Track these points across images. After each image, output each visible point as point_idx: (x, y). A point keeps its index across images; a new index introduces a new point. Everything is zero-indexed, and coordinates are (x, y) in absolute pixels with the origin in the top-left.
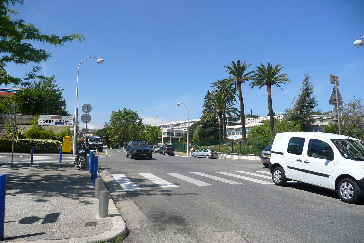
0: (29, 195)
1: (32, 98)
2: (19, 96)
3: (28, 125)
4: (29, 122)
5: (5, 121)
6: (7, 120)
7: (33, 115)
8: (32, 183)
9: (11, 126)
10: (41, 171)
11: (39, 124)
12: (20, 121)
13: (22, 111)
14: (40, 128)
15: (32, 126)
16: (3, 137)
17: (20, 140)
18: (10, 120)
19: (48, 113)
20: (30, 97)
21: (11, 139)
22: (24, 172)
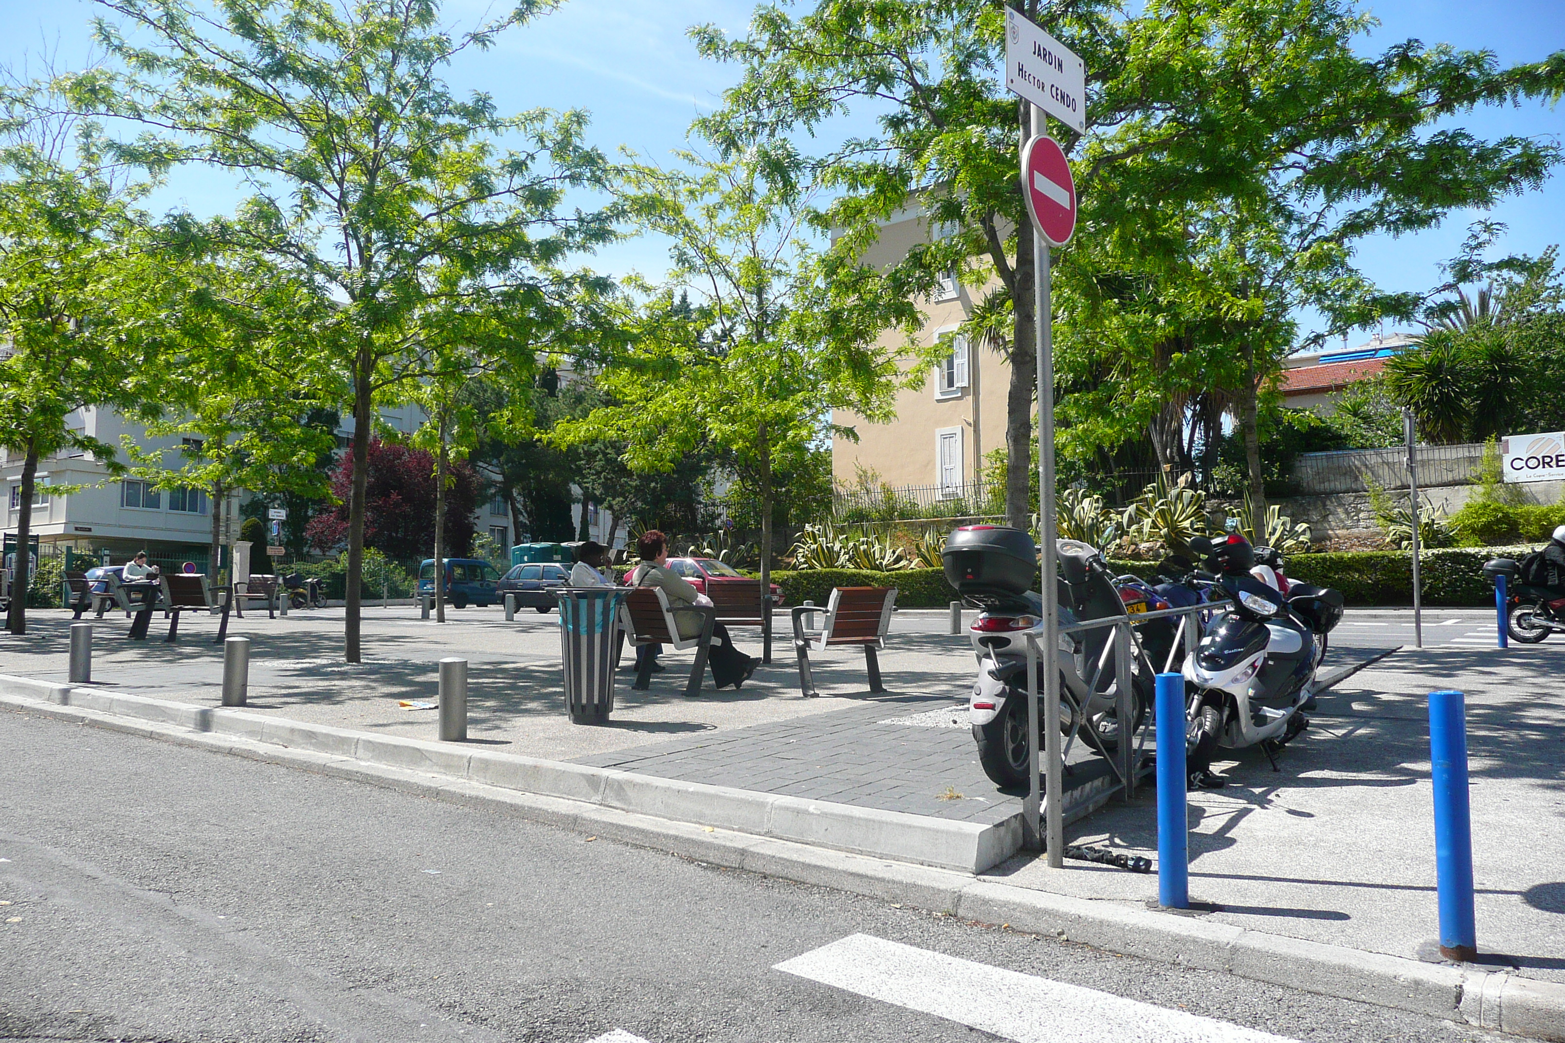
0: (1532, 785)
1: (1461, 370)
2: (1407, 369)
3: (1462, 484)
4: (1460, 473)
5: (1366, 478)
6: (1370, 474)
7: (1478, 438)
8: (1534, 735)
9: (1390, 499)
10: (1557, 685)
11: (1510, 476)
12: (1426, 471)
13: (1428, 429)
14: (1517, 493)
15: (1479, 489)
16: (1365, 545)
17: (1435, 551)
18: (1385, 472)
19: (1542, 423)
20: (1453, 367)
21: (1399, 552)
22: (1481, 688)
